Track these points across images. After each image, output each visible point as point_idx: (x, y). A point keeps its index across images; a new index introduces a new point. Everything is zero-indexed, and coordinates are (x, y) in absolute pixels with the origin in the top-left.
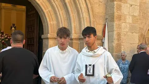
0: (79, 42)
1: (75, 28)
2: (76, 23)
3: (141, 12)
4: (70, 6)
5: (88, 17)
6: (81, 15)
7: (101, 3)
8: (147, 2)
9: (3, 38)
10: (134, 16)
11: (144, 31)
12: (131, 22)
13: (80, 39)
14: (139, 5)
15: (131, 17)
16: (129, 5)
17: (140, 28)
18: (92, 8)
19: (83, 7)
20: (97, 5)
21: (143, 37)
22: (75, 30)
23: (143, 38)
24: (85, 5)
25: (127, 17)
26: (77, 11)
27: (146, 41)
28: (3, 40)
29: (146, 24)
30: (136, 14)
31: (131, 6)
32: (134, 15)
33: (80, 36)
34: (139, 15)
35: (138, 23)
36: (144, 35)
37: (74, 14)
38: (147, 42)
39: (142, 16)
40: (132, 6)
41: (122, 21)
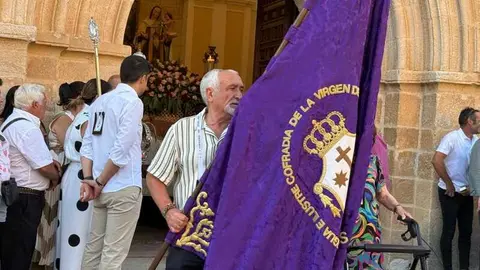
0: (419, 95)
1: (409, 51)
2: (412, 33)
5: (453, 14)
6: (433, 9)
9: (184, 83)
13: (422, 85)
22: (408, 58)
28: (183, 88)
33: (423, 75)
37: (408, 8)
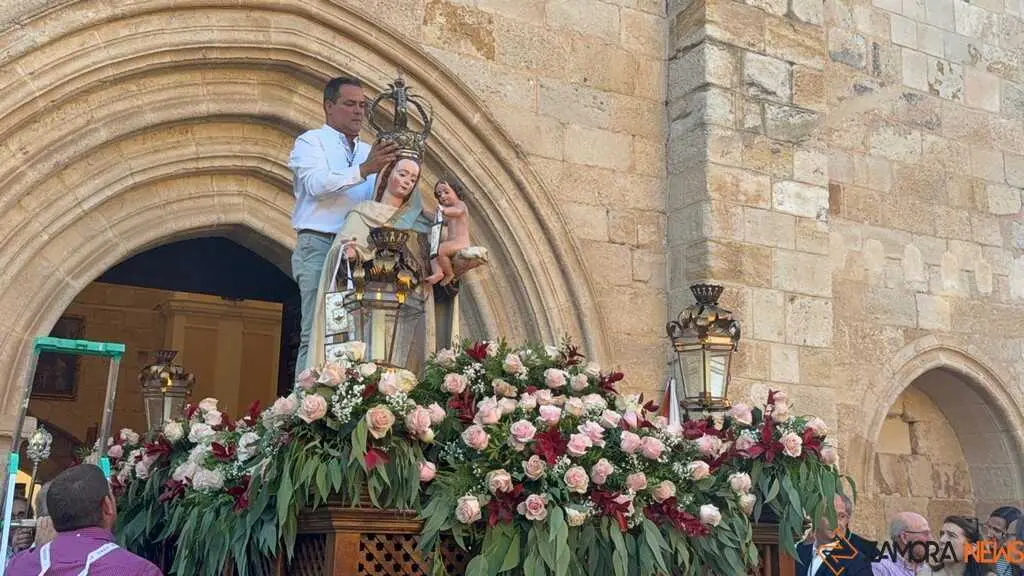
3: (846, 329)
4: (491, 300)
7: (639, 285)
8: (873, 281)
10: (805, 349)
11: (869, 420)
12: (796, 380)
14: (828, 293)
15: (793, 355)
16: (780, 299)
17: (847, 407)
18: (598, 309)
19: (552, 304)
20: (627, 298)
21: (862, 450)
23: (865, 461)
24: (562, 296)
25: (776, 352)
26: (526, 324)
27: (884, 470)
29: (871, 385)
30: (821, 336)
31: (792, 300)
32: (808, 343)
34: (836, 344)
35: (833, 382)
36: (869, 445)
38: (889, 480)
39: (853, 346)
40: (797, 302)
41: (749, 372)
